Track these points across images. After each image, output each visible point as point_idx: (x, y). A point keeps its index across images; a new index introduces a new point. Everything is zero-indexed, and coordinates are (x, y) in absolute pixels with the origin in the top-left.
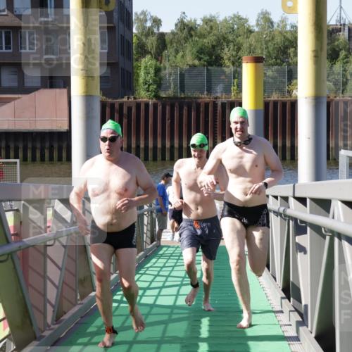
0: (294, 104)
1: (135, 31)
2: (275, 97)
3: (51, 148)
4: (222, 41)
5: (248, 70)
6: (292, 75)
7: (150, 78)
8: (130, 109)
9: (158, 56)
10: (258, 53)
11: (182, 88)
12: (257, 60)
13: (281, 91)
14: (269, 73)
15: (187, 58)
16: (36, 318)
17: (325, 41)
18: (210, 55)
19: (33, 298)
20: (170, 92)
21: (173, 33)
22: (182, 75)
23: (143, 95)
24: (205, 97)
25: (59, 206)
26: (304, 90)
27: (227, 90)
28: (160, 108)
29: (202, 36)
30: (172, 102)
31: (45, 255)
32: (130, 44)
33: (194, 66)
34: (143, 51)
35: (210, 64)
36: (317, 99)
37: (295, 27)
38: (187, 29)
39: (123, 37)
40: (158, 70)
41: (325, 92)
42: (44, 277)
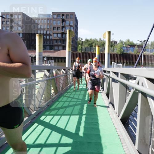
0: (105, 54)
1: (78, 40)
2: (102, 53)
3: (62, 60)
4: (93, 43)
5: (97, 48)
6: (104, 49)
7: (80, 49)
8: (77, 54)
9: (82, 45)
10: (99, 45)
11: (86, 50)
12: (99, 46)
13: (103, 51)
14: (101, 48)
15: (87, 45)
16: (58, 89)
17: (110, 43)
18: (91, 45)
19: (58, 86)
20: (84, 51)
21: (85, 41)
22: (86, 48)
23: (79, 51)
24: (90, 52)
25: (63, 70)
26: (106, 52)
27: (93, 51)
28: (82, 54)
29: (89, 42)
30: (84, 53)
31: (60, 79)
32: (77, 43)
33: (88, 47)
34: (79, 44)
35: (91, 46)
36: (108, 53)
37: (105, 41)
38: (87, 41)
39: (76, 42)
40: (82, 47)
41: (110, 52)
42: (60, 82)
